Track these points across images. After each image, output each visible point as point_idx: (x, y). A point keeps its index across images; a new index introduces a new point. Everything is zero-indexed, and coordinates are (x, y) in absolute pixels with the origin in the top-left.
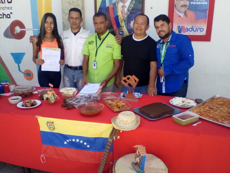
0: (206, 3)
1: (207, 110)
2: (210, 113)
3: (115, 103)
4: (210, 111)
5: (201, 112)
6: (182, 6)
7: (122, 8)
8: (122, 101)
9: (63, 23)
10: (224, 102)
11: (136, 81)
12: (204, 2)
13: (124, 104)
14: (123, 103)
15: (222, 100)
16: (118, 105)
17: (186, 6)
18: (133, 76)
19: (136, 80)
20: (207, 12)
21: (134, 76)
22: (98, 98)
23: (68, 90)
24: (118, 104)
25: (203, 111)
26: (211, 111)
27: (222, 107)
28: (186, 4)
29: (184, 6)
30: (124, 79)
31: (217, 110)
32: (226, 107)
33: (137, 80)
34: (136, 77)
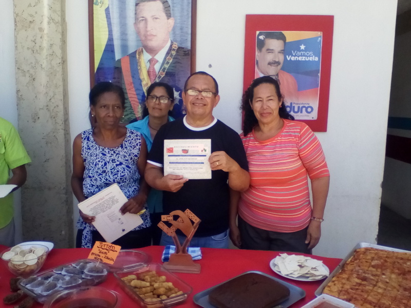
0: (317, 59)
1: (357, 283)
2: (367, 292)
3: (148, 284)
4: (365, 285)
5: (347, 292)
6: (270, 64)
7: (148, 64)
8: (164, 277)
9: (18, 91)
10: (382, 261)
11: (193, 223)
12: (312, 56)
13: (170, 284)
14: (167, 281)
15: (376, 254)
16: (155, 289)
17: (278, 63)
18: (186, 211)
19: (194, 220)
20: (318, 76)
21: (188, 211)
22: (102, 272)
23: (23, 253)
24: (156, 285)
25: (352, 289)
26: (367, 287)
27: (384, 274)
28: (277, 60)
29: (274, 64)
30: (165, 220)
31: (377, 282)
32: (392, 272)
33: (197, 220)
34: (194, 215)
